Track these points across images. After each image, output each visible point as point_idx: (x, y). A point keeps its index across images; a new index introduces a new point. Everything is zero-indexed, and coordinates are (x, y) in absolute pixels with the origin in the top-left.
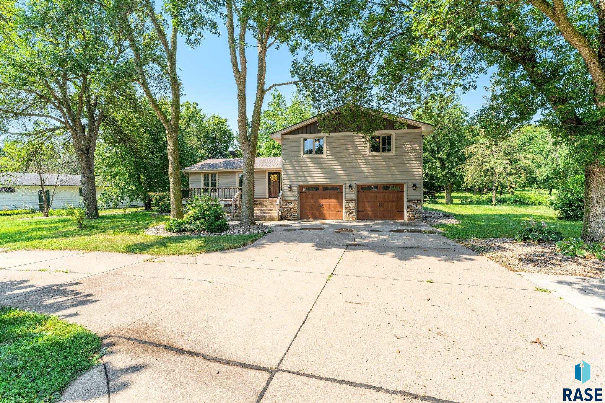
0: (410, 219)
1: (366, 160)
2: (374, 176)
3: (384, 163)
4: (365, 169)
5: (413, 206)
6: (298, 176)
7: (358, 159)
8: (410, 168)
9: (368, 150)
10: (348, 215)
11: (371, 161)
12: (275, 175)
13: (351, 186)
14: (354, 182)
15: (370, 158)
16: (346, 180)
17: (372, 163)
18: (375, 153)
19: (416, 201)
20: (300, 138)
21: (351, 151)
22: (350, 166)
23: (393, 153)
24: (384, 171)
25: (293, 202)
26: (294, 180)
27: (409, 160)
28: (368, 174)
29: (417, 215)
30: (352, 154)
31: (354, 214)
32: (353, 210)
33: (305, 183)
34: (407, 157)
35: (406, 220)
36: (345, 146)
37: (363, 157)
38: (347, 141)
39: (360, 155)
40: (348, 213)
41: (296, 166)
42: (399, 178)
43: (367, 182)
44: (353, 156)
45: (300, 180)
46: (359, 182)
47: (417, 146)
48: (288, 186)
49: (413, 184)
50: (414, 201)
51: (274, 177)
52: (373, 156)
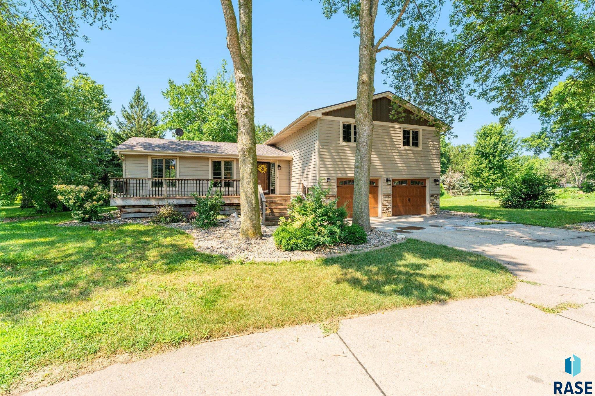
0: (433, 213)
1: (401, 154)
2: (406, 171)
3: (413, 157)
4: (400, 163)
5: (435, 200)
6: (336, 166)
7: (393, 151)
8: (432, 164)
9: (401, 144)
10: (384, 211)
11: (404, 154)
12: (263, 166)
13: (388, 180)
14: (390, 176)
15: (403, 152)
16: (383, 173)
17: (405, 157)
18: (407, 147)
19: (436, 196)
20: (339, 122)
21: (387, 143)
22: (386, 159)
23: (420, 148)
24: (414, 165)
25: (331, 198)
26: (332, 172)
27: (431, 156)
28: (402, 168)
29: (437, 209)
30: (388, 145)
31: (390, 210)
32: (389, 206)
33: (344, 175)
34: (431, 153)
35: (429, 213)
36: (382, 137)
37: (398, 150)
38: (384, 131)
39: (394, 147)
40: (385, 209)
41: (334, 154)
42: (425, 174)
43: (400, 176)
44: (389, 148)
45: (339, 172)
46: (394, 176)
47: (437, 143)
48: (326, 178)
49: (435, 180)
50: (435, 196)
51: (263, 168)
52: (405, 150)
